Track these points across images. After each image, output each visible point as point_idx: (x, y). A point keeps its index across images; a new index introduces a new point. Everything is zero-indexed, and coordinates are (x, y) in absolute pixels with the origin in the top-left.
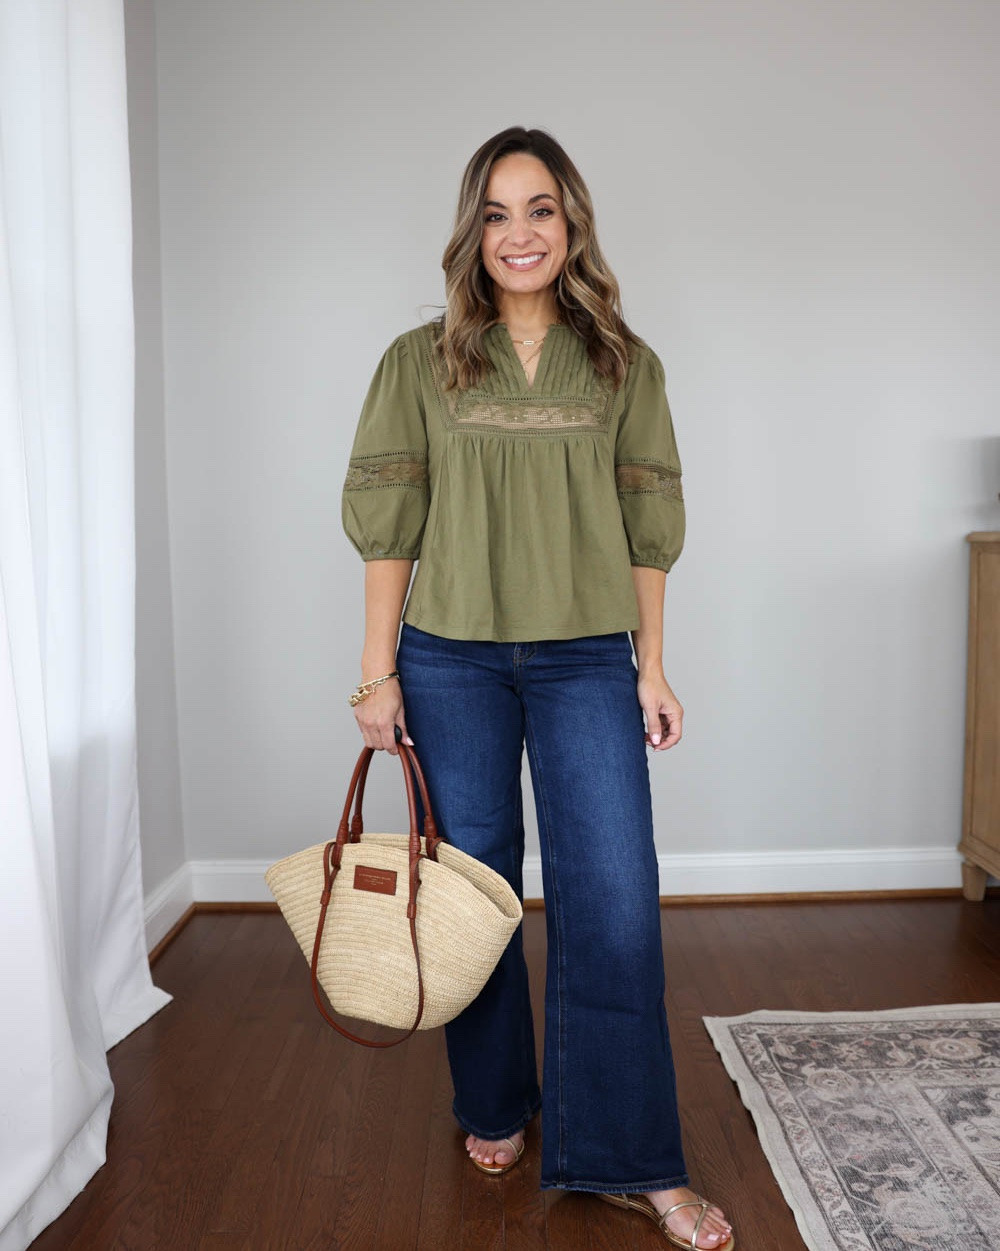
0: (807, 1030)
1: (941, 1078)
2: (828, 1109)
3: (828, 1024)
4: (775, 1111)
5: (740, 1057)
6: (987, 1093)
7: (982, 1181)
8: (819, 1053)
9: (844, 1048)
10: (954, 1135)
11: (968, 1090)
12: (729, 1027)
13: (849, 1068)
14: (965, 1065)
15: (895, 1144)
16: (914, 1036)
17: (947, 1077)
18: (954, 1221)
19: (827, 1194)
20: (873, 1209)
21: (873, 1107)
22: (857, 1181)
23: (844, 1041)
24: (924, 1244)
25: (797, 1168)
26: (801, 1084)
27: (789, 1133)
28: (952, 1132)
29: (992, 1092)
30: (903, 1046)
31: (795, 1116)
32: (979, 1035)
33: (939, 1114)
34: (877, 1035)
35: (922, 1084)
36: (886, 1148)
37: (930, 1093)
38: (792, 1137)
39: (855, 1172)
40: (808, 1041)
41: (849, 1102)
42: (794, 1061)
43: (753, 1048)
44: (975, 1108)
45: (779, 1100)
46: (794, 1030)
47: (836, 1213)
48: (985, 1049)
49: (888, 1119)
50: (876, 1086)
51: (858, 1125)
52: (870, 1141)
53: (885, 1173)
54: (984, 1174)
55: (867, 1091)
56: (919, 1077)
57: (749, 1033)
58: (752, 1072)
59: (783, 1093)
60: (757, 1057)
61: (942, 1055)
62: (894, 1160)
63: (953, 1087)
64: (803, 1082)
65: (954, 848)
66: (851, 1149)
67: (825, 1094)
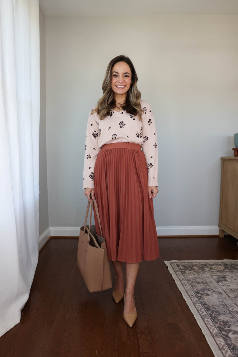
0: (187, 264)
1: (216, 274)
2: (191, 280)
3: (191, 262)
4: (180, 280)
5: (172, 269)
6: (226, 277)
7: (225, 294)
8: (189, 268)
9: (195, 267)
10: (219, 285)
11: (222, 276)
12: (170, 263)
13: (196, 271)
14: (221, 271)
15: (206, 287)
16: (210, 265)
17: (217, 273)
18: (219, 302)
19: (192, 296)
20: (202, 299)
21: (201, 279)
22: (198, 294)
23: (195, 266)
24: (213, 306)
25: (185, 291)
26: (185, 274)
27: (183, 284)
28: (218, 284)
29: (227, 277)
30: (207, 267)
31: (184, 281)
32: (224, 265)
33: (215, 281)
34: (202, 265)
35: (212, 275)
36: (204, 287)
37: (214, 277)
38: (184, 285)
39: (198, 292)
40: (187, 266)
41: (196, 278)
42: (184, 270)
43: (175, 267)
44: (223, 279)
45: (181, 278)
46: (184, 263)
47: (194, 300)
48: (225, 268)
49: (205, 282)
50: (202, 275)
51: (198, 283)
52: (201, 286)
53: (204, 292)
54: (225, 293)
55: (199, 276)
56: (211, 273)
57: (175, 264)
58: (175, 272)
59: (182, 276)
60: (176, 269)
61: (216, 269)
62: (206, 290)
63: (218, 275)
64: (186, 274)
65: (217, 226)
66: (197, 287)
67: (191, 277)
